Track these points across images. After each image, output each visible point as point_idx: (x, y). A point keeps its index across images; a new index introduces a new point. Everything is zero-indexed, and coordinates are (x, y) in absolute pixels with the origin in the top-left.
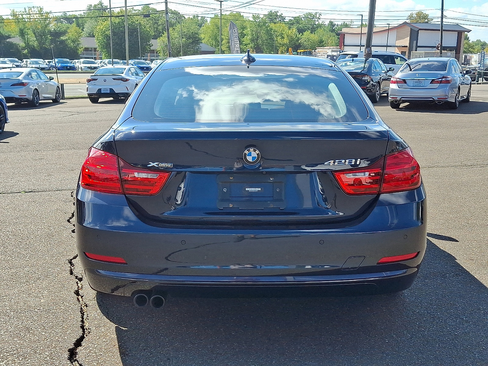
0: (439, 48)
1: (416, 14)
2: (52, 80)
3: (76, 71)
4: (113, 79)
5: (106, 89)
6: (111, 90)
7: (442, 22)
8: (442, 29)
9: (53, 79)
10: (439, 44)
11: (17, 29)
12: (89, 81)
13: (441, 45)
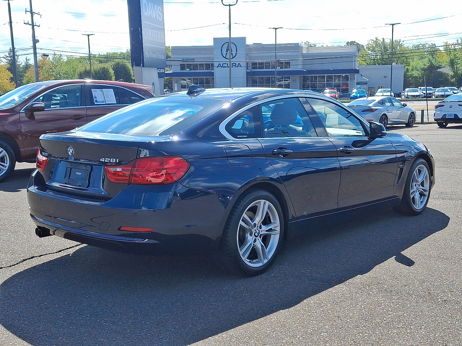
2: (405, 107)
3: (432, 98)
4: (458, 105)
5: (451, 115)
6: (456, 115)
9: (406, 105)
11: (448, 60)
12: (437, 107)
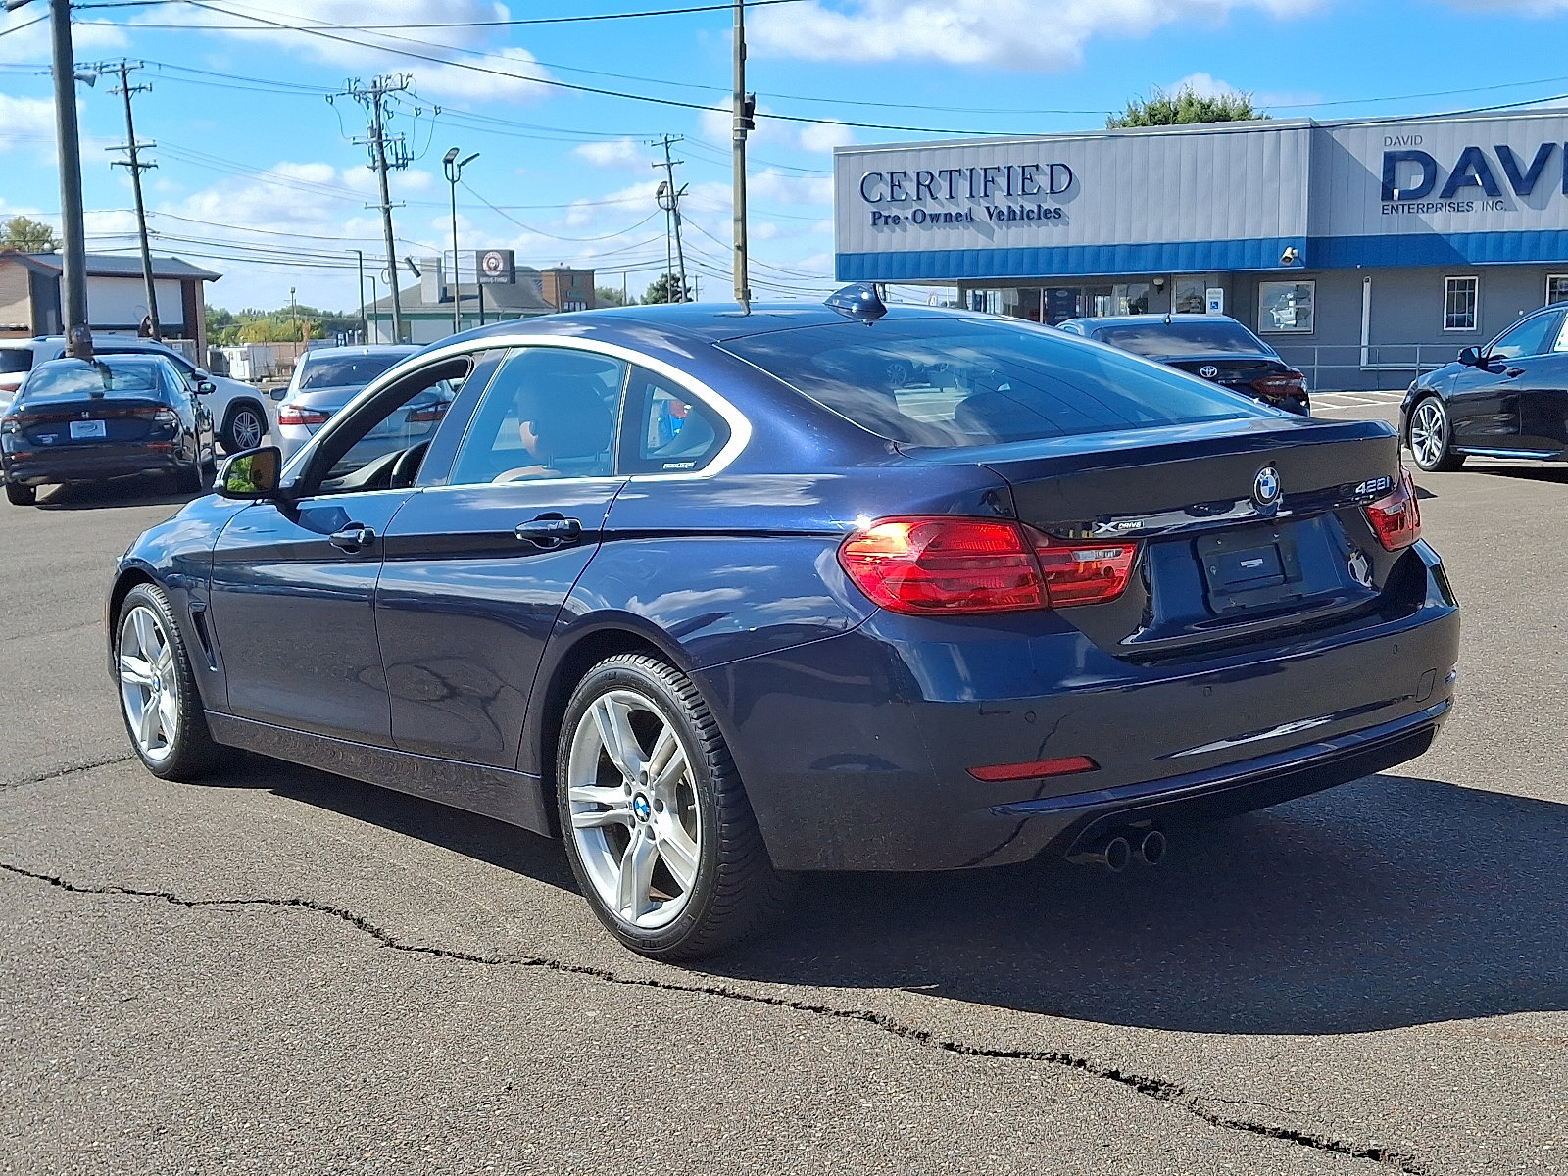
0: (151, 331)
1: (10, 226)
7: (146, 248)
8: (150, 273)
10: (148, 317)
13: (156, 321)
